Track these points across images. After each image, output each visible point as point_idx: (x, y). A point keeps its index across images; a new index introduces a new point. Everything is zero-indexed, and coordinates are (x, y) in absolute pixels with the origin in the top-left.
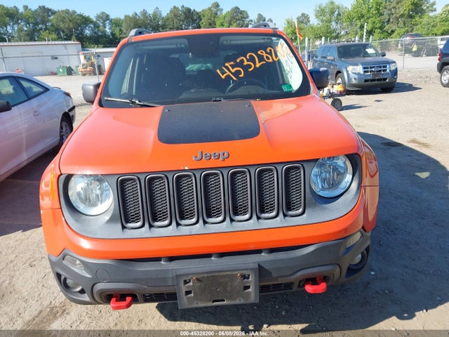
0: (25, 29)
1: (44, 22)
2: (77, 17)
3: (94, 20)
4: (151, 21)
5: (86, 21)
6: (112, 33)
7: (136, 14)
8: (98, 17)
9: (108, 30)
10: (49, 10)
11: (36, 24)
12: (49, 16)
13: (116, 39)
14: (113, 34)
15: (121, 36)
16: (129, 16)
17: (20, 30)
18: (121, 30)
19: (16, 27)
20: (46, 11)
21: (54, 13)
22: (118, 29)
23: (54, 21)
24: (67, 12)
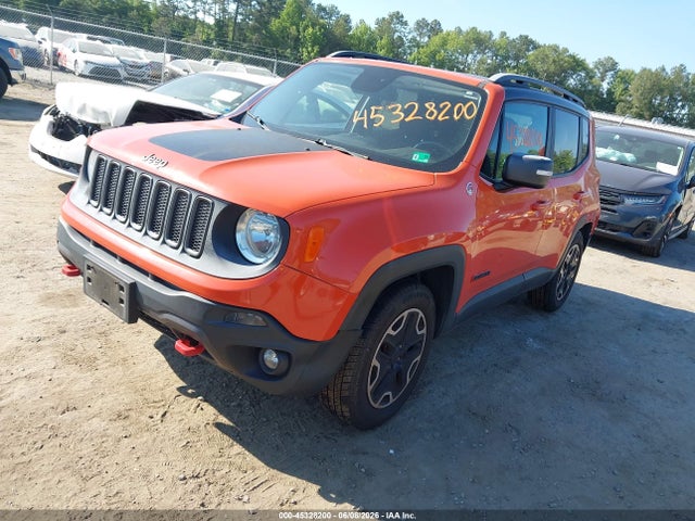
0: (489, 61)
1: (517, 58)
2: (567, 59)
3: (591, 66)
4: (686, 84)
5: (577, 65)
6: (609, 90)
7: (664, 70)
8: (599, 63)
9: (605, 86)
10: (532, 42)
11: (506, 58)
12: (528, 51)
13: (612, 100)
14: (610, 92)
15: (623, 98)
16: (650, 70)
17: (482, 62)
18: (626, 89)
19: (479, 57)
20: (527, 43)
21: (536, 47)
22: (622, 86)
23: (532, 57)
24: (555, 49)
